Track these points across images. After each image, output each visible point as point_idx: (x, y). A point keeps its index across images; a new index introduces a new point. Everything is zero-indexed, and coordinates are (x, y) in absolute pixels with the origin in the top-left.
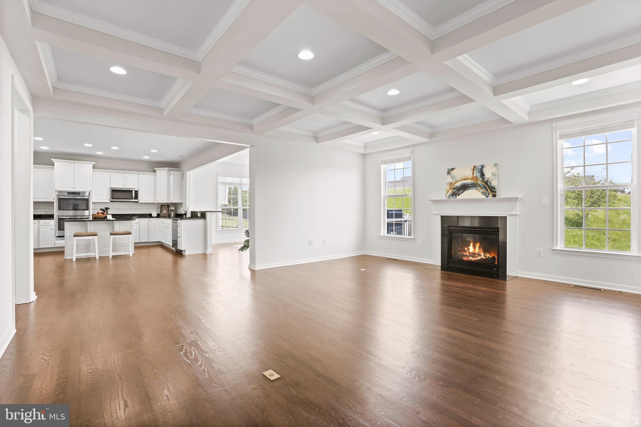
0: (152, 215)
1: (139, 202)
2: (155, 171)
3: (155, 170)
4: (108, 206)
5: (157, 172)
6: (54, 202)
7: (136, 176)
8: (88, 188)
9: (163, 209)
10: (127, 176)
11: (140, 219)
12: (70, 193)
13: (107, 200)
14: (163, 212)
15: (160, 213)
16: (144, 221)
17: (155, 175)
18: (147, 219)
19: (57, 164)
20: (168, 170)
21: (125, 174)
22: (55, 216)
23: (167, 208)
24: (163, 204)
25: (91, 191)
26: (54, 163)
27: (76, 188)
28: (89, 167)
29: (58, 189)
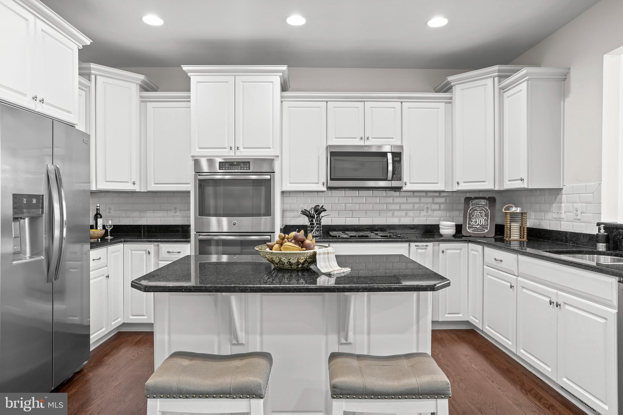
0: (442, 231)
1: (405, 188)
2: (447, 88)
3: (449, 83)
4: (321, 202)
5: (457, 90)
6: (189, 192)
7: (394, 108)
8: (270, 148)
9: (474, 211)
10: (371, 107)
11: (409, 245)
12: (227, 164)
13: (318, 183)
14: (474, 220)
15: (462, 224)
16: (424, 251)
17: (450, 101)
18: (430, 245)
19: (194, 79)
20: (497, 74)
21: (364, 102)
22: (193, 233)
23: (486, 209)
24: (473, 196)
25: (278, 156)
26: (189, 78)
27: (241, 149)
28: (272, 82)
29: (197, 152)
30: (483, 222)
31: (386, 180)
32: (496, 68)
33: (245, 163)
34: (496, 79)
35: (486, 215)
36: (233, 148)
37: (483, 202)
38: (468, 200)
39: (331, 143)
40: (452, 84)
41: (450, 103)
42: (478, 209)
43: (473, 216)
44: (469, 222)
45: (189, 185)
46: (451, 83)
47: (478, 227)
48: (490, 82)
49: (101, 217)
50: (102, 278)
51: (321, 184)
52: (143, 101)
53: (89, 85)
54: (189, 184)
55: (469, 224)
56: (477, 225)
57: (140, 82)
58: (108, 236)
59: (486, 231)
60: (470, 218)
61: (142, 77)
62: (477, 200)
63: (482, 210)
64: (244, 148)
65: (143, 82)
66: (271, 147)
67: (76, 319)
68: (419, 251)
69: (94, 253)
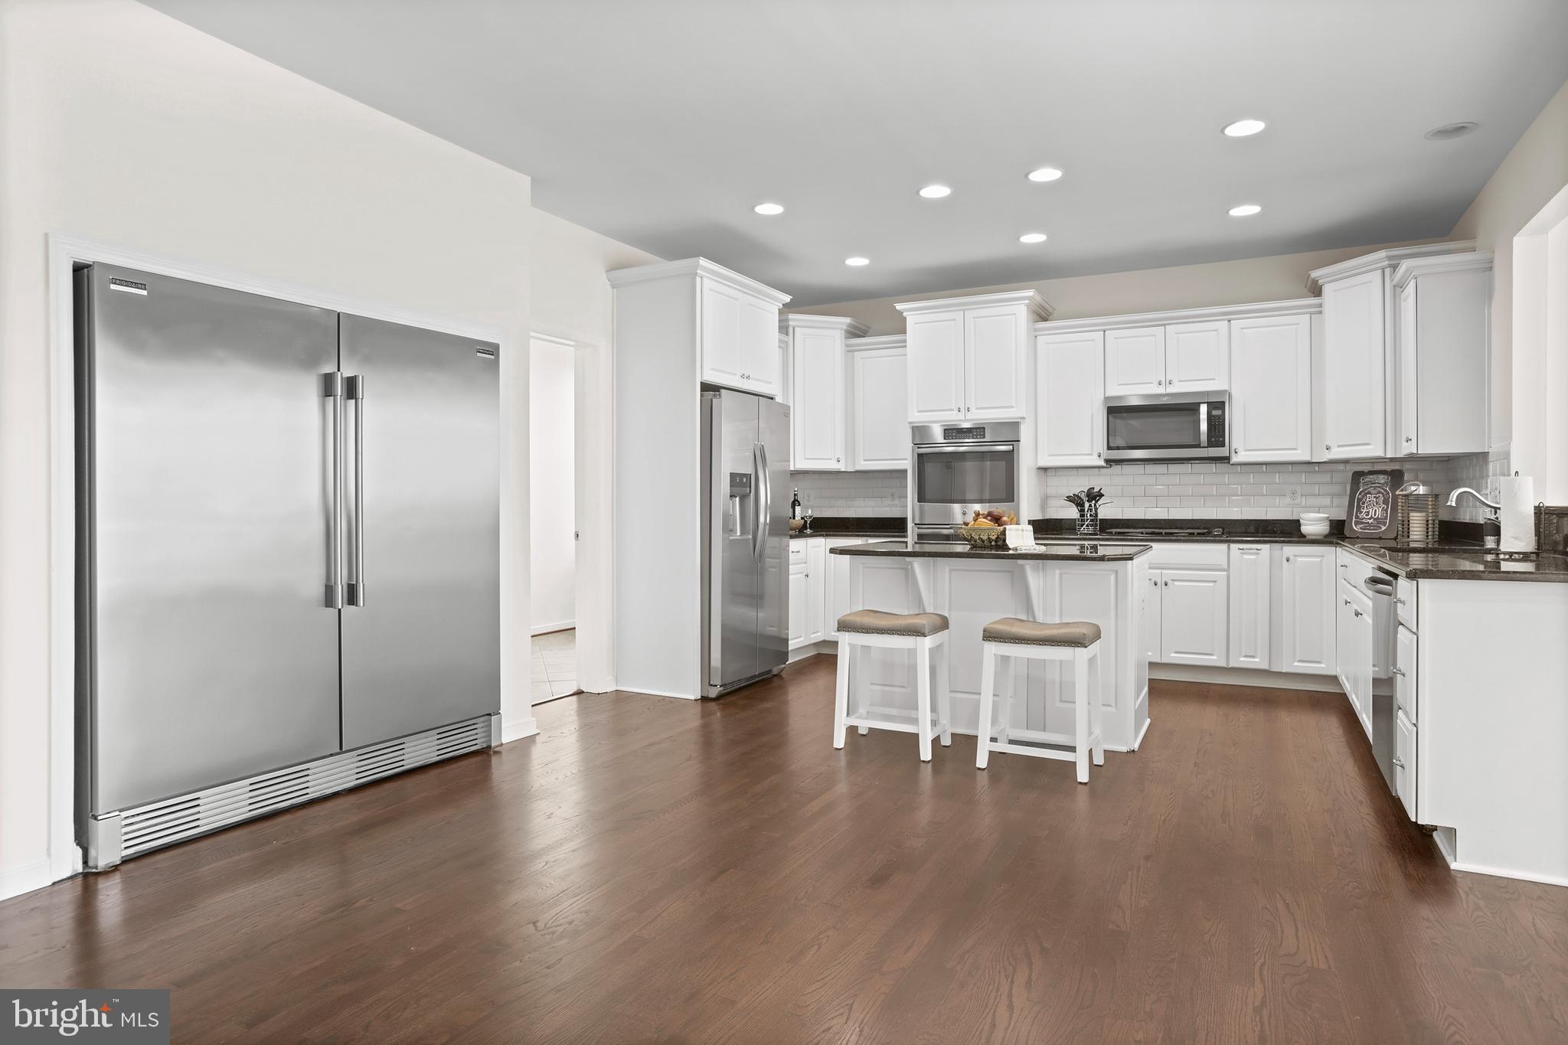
0: (1305, 529)
1: (1235, 459)
2: (1316, 291)
3: (1315, 282)
4: (1096, 483)
5: (1327, 290)
6: (905, 471)
7: (1216, 330)
8: (1012, 407)
9: (1366, 494)
10: (1176, 333)
11: (1229, 548)
12: (953, 432)
13: (1091, 454)
14: (1364, 511)
15: (1345, 518)
16: (1253, 557)
17: (1319, 310)
18: (1266, 547)
19: (911, 321)
20: (1387, 263)
21: (1164, 325)
22: (910, 525)
23: (1386, 490)
24: (1366, 468)
25: (1024, 418)
26: (905, 319)
27: (973, 410)
28: (1015, 314)
29: (918, 418)
30: (1379, 513)
31: (1198, 446)
32: (1382, 254)
33: (977, 431)
34: (1388, 271)
35: (1386, 502)
36: (962, 409)
37: (1382, 479)
38: (1357, 476)
39: (1109, 394)
40: (1320, 282)
41: (1320, 313)
42: (1372, 492)
43: (1363, 503)
44: (1356, 514)
45: (906, 462)
46: (1318, 281)
47: (1370, 521)
48: (1376, 276)
49: (799, 505)
50: (800, 576)
51: (1095, 456)
52: (850, 350)
53: (787, 340)
54: (906, 459)
55: (1357, 517)
56: (1370, 519)
57: (845, 327)
58: (807, 529)
59: (1384, 528)
60: (1359, 507)
61: (847, 320)
62: (1371, 477)
63: (1379, 492)
64: (977, 409)
65: (850, 325)
66: (1014, 406)
67: (772, 630)
68: (1246, 557)
69: (795, 545)
